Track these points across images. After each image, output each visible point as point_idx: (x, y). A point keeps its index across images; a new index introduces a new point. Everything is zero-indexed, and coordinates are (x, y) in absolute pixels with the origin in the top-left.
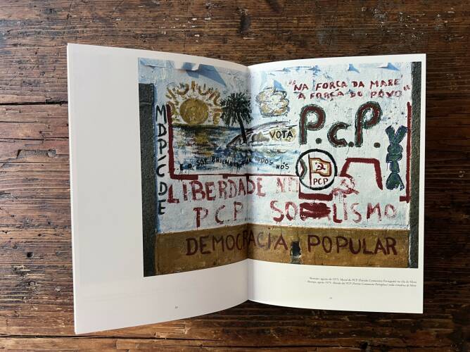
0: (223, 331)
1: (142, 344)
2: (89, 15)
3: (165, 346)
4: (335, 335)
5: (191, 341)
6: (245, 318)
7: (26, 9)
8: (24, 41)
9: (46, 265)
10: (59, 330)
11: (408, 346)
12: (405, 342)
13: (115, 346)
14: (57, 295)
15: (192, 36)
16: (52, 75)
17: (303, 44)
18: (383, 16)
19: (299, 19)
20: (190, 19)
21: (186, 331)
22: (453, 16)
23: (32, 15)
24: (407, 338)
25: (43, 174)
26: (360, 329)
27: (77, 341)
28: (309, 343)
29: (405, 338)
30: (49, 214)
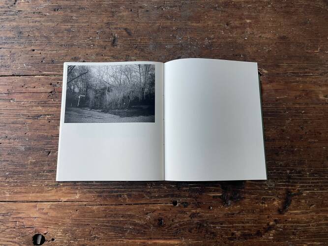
0: (98, 196)
1: (52, 205)
2: (39, 35)
3: (65, 206)
4: (160, 197)
5: (80, 202)
6: (111, 189)
7: (8, 32)
8: (5, 47)
9: (3, 160)
10: (5, 198)
11: (198, 203)
12: (196, 200)
13: (36, 207)
14: (7, 177)
15: (89, 45)
16: (17, 62)
17: (142, 50)
18: (180, 39)
19: (141, 39)
20: (89, 38)
21: (77, 197)
22: (213, 39)
23: (11, 35)
24: (197, 198)
25: (7, 111)
26: (172, 193)
27: (15, 204)
28: (145, 202)
29: (196, 198)
30: (7, 132)
